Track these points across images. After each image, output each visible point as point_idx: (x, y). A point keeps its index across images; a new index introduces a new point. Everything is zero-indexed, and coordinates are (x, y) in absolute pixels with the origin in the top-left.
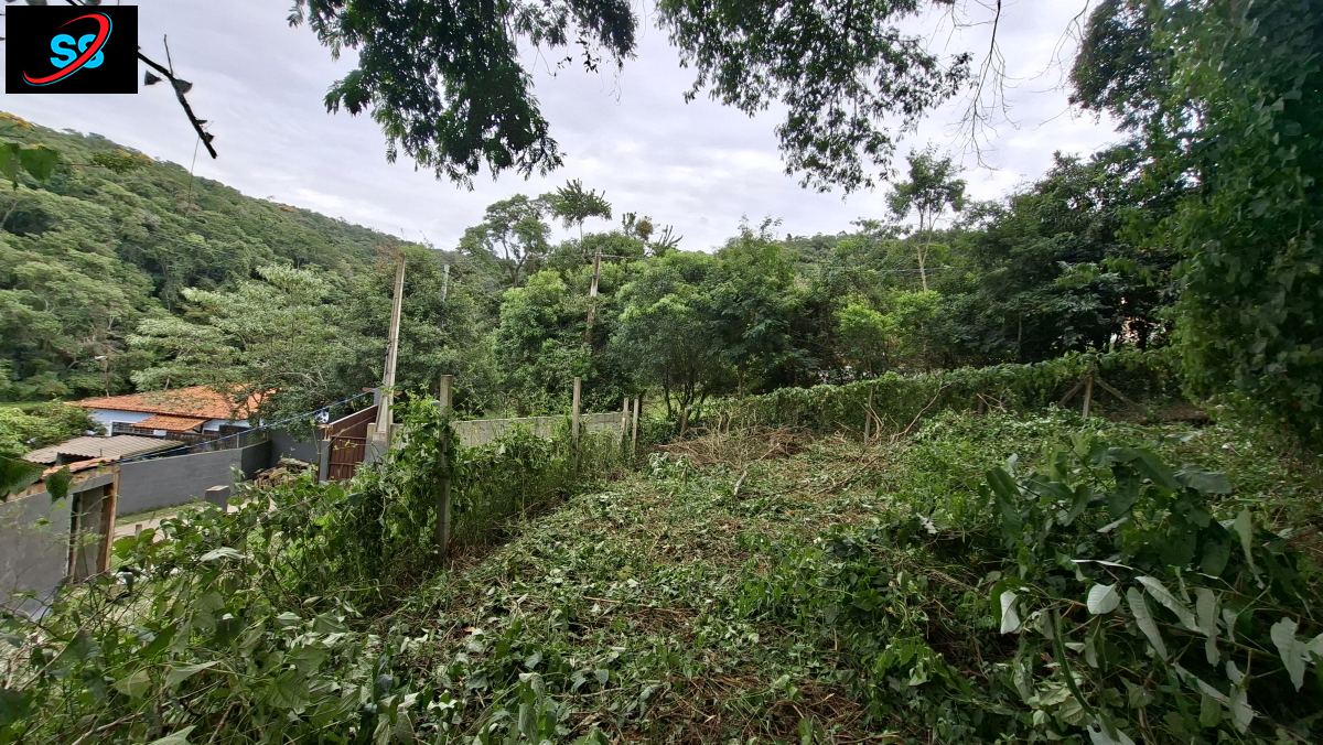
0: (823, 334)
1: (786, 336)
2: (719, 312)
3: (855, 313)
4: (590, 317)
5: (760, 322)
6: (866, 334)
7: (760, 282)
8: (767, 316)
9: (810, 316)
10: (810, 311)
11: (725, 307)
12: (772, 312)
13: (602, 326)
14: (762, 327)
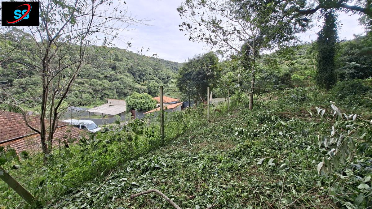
0: (288, 80)
1: (280, 82)
2: (266, 78)
3: (295, 76)
4: (239, 80)
5: (274, 79)
6: (297, 80)
7: (274, 72)
8: (275, 78)
9: (286, 77)
10: (285, 76)
11: (267, 77)
12: (277, 77)
13: (241, 82)
14: (274, 80)
